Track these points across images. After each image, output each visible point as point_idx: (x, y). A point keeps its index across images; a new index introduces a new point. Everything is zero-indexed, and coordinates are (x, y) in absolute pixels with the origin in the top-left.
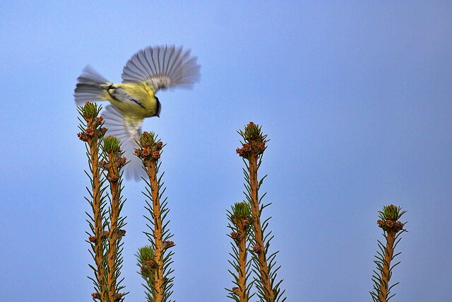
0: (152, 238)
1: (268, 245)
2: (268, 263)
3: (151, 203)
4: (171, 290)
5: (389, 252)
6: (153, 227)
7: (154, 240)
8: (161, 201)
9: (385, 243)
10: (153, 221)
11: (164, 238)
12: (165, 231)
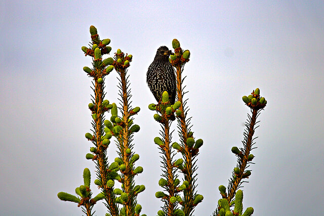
0: (122, 110)
1: (186, 114)
2: (186, 123)
3: (122, 91)
4: (132, 138)
5: (253, 120)
6: (123, 104)
7: (123, 112)
8: (127, 91)
9: (251, 115)
10: (123, 101)
11: (129, 110)
12: (130, 106)
